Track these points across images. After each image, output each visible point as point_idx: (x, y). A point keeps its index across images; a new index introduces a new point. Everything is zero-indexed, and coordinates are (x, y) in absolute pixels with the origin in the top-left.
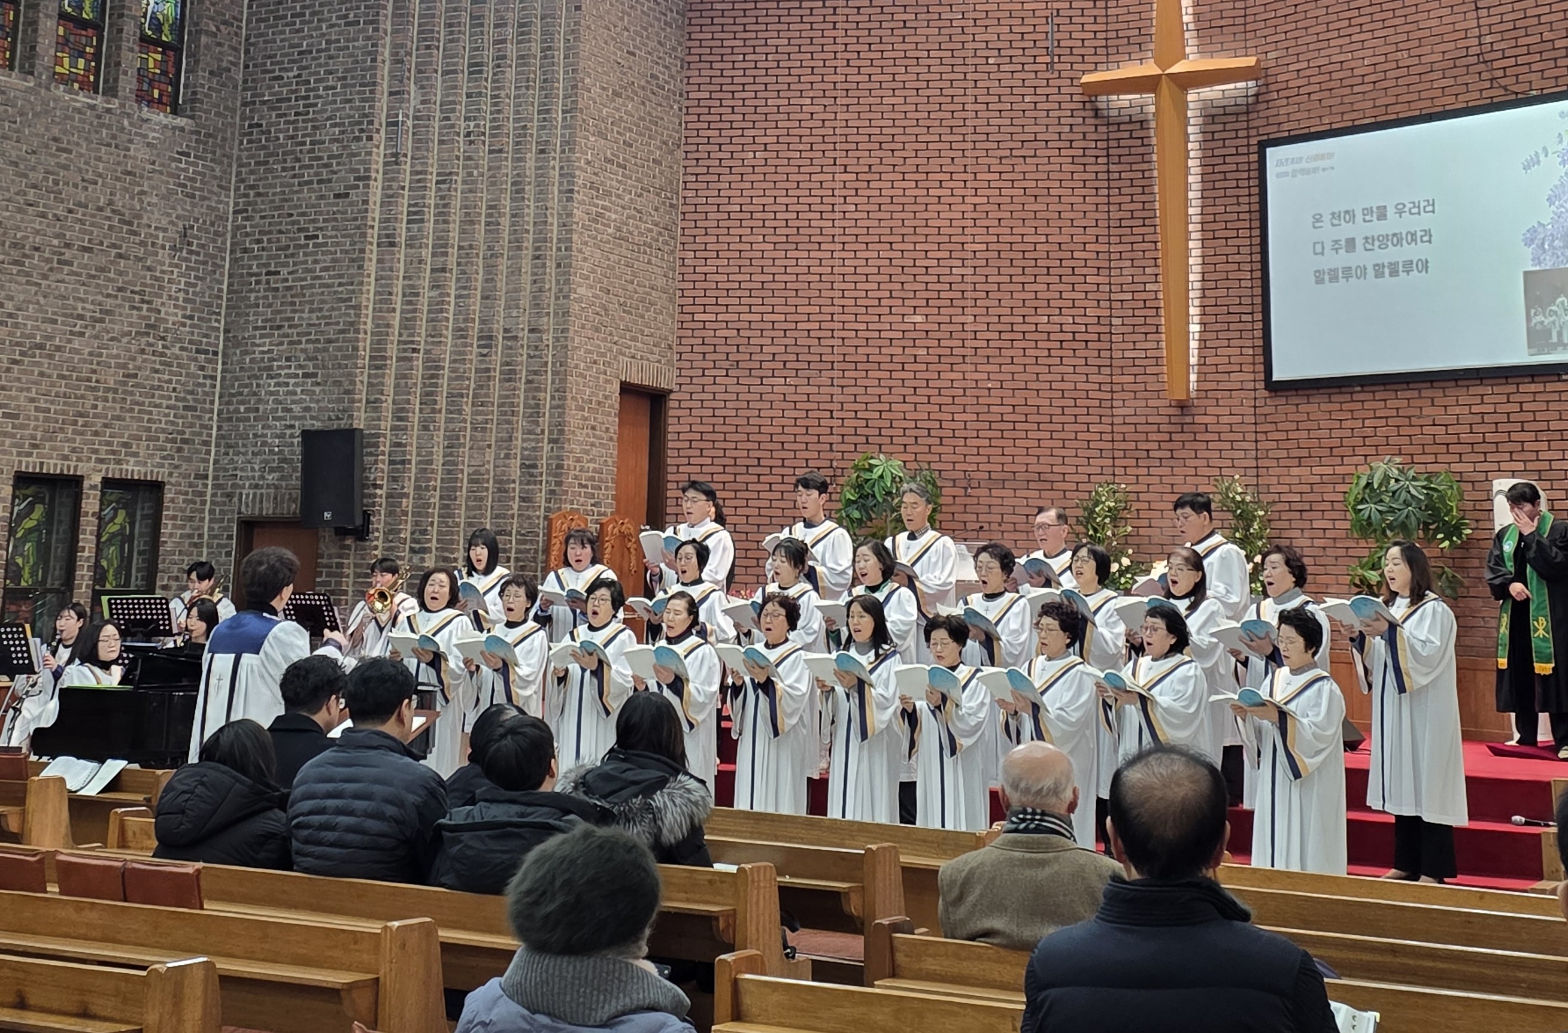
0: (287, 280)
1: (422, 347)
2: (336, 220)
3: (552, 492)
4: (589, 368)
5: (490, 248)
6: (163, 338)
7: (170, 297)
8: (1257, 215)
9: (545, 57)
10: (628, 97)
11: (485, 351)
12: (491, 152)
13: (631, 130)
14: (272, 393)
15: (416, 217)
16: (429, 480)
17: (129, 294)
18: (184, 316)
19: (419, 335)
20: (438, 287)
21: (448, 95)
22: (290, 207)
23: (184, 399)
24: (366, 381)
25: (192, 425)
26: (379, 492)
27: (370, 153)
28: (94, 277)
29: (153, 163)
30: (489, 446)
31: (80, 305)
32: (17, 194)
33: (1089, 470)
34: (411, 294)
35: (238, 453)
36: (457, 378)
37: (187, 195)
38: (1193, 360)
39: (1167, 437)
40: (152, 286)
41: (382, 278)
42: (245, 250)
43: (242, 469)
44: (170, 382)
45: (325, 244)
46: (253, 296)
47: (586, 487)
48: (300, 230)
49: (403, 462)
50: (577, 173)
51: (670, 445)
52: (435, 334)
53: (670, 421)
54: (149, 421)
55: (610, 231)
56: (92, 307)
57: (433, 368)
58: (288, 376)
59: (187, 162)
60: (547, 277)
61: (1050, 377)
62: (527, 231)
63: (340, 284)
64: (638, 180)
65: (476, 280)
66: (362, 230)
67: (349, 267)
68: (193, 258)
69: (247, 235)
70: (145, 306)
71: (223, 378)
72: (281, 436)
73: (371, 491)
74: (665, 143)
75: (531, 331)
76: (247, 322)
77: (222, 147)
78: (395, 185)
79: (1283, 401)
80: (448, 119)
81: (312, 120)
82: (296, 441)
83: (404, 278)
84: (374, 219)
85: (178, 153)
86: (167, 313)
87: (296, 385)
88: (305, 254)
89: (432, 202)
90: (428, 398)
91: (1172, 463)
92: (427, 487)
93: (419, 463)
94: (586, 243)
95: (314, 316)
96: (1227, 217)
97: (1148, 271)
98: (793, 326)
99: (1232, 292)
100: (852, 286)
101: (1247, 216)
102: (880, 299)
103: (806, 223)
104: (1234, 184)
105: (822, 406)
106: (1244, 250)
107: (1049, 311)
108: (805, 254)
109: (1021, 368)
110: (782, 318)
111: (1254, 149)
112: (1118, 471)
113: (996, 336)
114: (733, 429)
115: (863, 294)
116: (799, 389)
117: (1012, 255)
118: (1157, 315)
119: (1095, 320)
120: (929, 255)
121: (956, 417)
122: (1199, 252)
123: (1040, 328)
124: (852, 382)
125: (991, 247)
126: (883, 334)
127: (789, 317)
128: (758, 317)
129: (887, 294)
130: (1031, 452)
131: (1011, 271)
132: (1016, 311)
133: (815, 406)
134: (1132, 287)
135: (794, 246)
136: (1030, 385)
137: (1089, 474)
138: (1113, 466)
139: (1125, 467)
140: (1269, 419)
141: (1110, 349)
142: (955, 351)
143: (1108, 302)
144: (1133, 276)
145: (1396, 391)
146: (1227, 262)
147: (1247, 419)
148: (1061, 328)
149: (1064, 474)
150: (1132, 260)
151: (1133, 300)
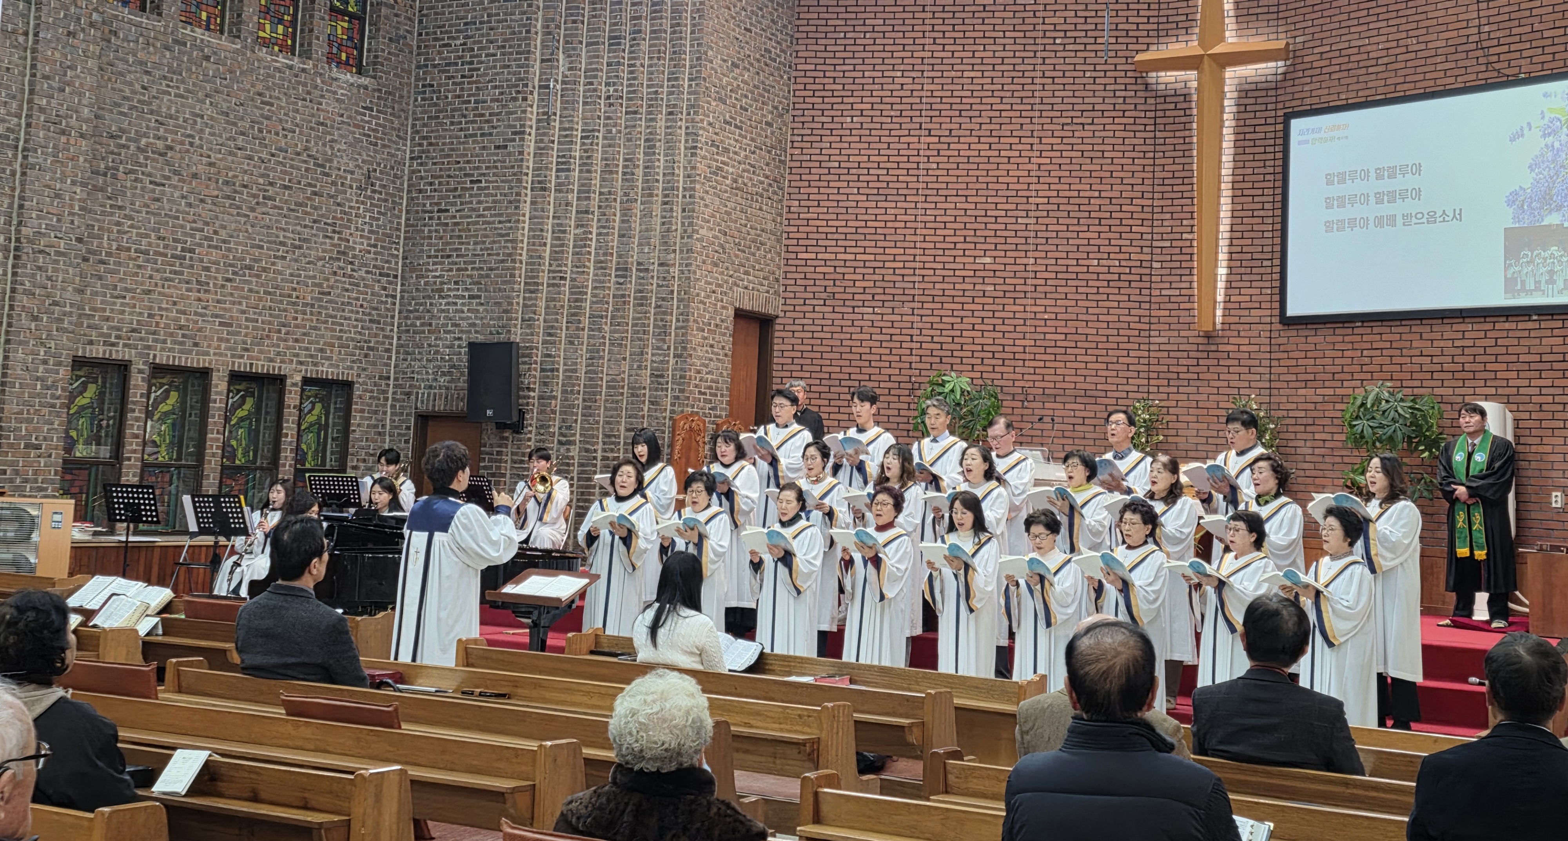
0: (455, 217)
1: (568, 276)
2: (496, 168)
3: (677, 398)
4: (708, 297)
5: (626, 194)
6: (351, 263)
7: (357, 229)
8: (1280, 177)
9: (674, 32)
10: (745, 68)
11: (622, 280)
12: (627, 113)
13: (746, 97)
14: (443, 311)
15: (564, 167)
16: (574, 385)
17: (322, 225)
18: (369, 245)
19: (566, 265)
20: (582, 226)
21: (591, 64)
22: (457, 156)
23: (370, 314)
24: (521, 302)
25: (376, 336)
26: (532, 394)
27: (524, 112)
28: (293, 210)
29: (342, 116)
30: (624, 359)
31: (282, 234)
32: (228, 139)
33: (1127, 388)
34: (560, 232)
35: (415, 360)
36: (596, 303)
37: (371, 143)
38: (1220, 298)
39: (1195, 362)
40: (342, 219)
41: (536, 217)
42: (420, 191)
43: (418, 373)
44: (357, 299)
45: (487, 188)
46: (426, 229)
47: (705, 394)
48: (466, 175)
49: (552, 370)
50: (701, 132)
51: (775, 360)
52: (580, 265)
53: (776, 341)
54: (341, 331)
55: (728, 182)
56: (291, 235)
57: (578, 293)
58: (456, 297)
59: (370, 116)
60: (674, 220)
61: (1097, 311)
62: (657, 181)
63: (500, 222)
64: (752, 140)
65: (614, 221)
66: (518, 176)
67: (507, 208)
68: (376, 196)
69: (422, 178)
70: (336, 236)
71: (402, 298)
72: (452, 346)
73: (526, 393)
74: (776, 108)
75: (661, 265)
76: (422, 251)
77: (400, 103)
78: (546, 139)
79: (1294, 333)
80: (591, 84)
81: (476, 82)
82: (463, 350)
83: (554, 217)
84: (528, 168)
85: (363, 108)
86: (355, 243)
87: (463, 304)
88: (471, 196)
89: (578, 154)
90: (574, 317)
91: (1198, 383)
92: (572, 391)
93: (565, 371)
94: (707, 192)
95: (479, 247)
96: (1254, 178)
97: (1185, 222)
98: (881, 264)
99: (1256, 242)
100: (932, 232)
101: (1271, 177)
102: (955, 243)
103: (895, 178)
104: (1262, 150)
105: (904, 331)
106: (1267, 206)
107: (1099, 256)
108: (893, 204)
109: (1073, 303)
110: (872, 257)
111: (1280, 120)
112: (1152, 389)
113: (1053, 275)
114: (829, 349)
115: (942, 239)
116: (885, 318)
117: (1070, 208)
118: (1191, 260)
119: (1138, 263)
120: (999, 206)
121: (1017, 342)
122: (1229, 207)
123: (1091, 269)
124: (930, 312)
125: (1052, 200)
126: (957, 273)
127: (878, 257)
128: (852, 257)
129: (962, 239)
130: (1079, 372)
131: (1068, 221)
132: (1071, 255)
133: (898, 331)
134: (1171, 236)
135: (884, 198)
136: (1080, 317)
137: (1127, 392)
138: (1148, 385)
139: (1158, 386)
140: (1282, 348)
141: (1150, 288)
142: (1018, 288)
143: (1150, 249)
144: (1172, 226)
145: (1391, 326)
146: (1253, 216)
147: (1263, 348)
148: (1109, 270)
149: (1107, 391)
150: (1172, 213)
151: (1171, 247)
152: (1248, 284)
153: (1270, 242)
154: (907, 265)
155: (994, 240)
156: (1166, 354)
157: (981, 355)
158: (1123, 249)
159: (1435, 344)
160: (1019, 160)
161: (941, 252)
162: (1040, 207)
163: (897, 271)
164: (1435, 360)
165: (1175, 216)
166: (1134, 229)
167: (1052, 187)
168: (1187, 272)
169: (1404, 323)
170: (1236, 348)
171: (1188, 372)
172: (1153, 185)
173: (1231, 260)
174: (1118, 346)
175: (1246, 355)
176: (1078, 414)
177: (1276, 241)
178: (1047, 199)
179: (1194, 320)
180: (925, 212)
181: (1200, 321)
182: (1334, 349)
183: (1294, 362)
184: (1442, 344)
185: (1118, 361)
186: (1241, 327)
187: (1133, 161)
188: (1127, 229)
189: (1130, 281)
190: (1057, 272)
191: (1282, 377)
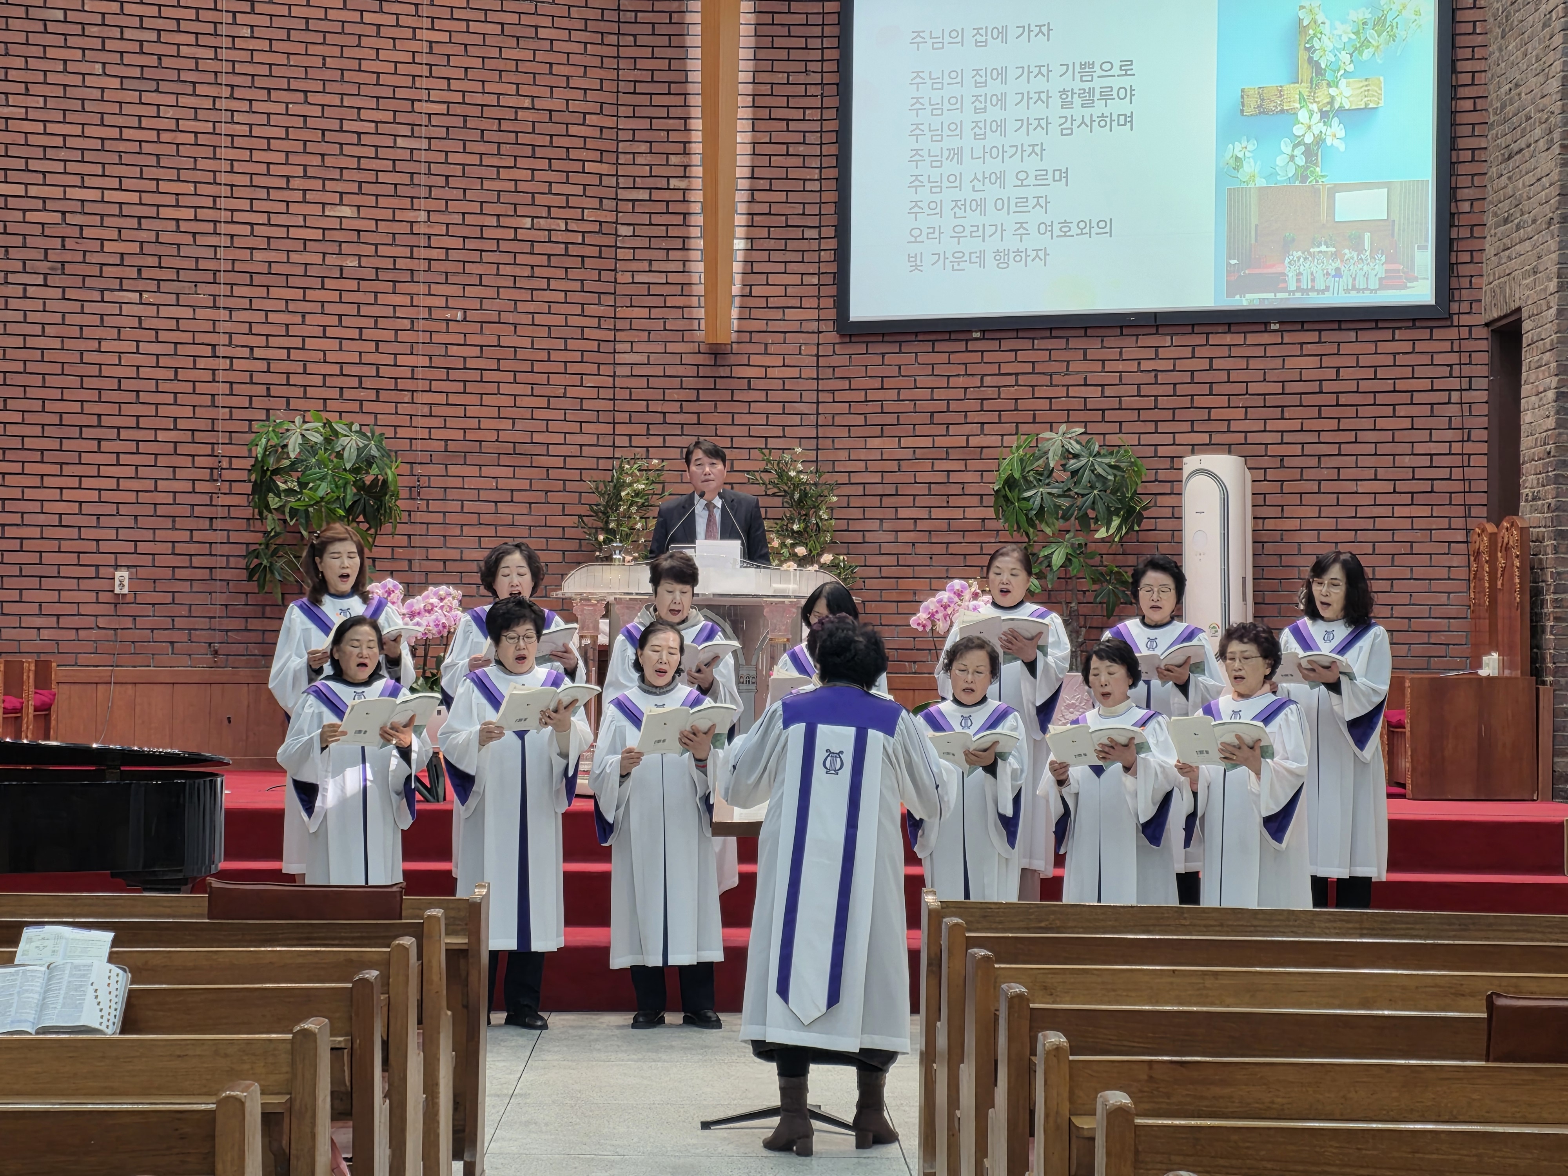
39: (692, 395)
61: (532, 307)
79: (862, 349)
96: (789, 90)
97: (673, 160)
98: (152, 211)
99: (792, 197)
100: (246, 155)
101: (817, 90)
102: (288, 178)
103: (173, 50)
104: (801, 43)
106: (812, 138)
107: (533, 211)
108: (171, 100)
109: (492, 293)
110: (135, 198)
112: (620, 441)
113: (459, 243)
114: (58, 369)
115: (263, 169)
116: (164, 312)
117: (484, 124)
118: (685, 224)
119: (596, 227)
120: (364, 114)
121: (401, 360)
122: (748, 137)
123: (521, 234)
124: (245, 303)
125: (454, 109)
126: (293, 233)
127: (146, 198)
128: (95, 195)
129: (300, 171)
130: (504, 413)
131: (482, 148)
132: (487, 209)
133: (188, 337)
134: (651, 182)
135: (153, 86)
136: (504, 317)
137: (581, 445)
138: (614, 434)
139: (630, 436)
140: (838, 373)
141: (615, 270)
142: (400, 264)
143: (614, 202)
144: (651, 166)
145: (1033, 339)
146: (788, 155)
147: (806, 373)
148: (550, 237)
149: (548, 444)
150: (651, 142)
151: (650, 200)
152: (781, 268)
153: (815, 198)
154: (202, 214)
155: (356, 176)
156: (643, 382)
157: (339, 382)
158: (573, 201)
159: (1109, 366)
160: (396, 33)
161: (263, 194)
162: (434, 121)
163: (184, 226)
164: (1108, 391)
165: (656, 148)
166: (589, 167)
167: (454, 85)
168: (679, 244)
169: (1054, 333)
170: (761, 372)
171: (681, 412)
172: (618, 92)
173: (752, 226)
174: (566, 369)
175: (778, 384)
176: (502, 484)
177: (826, 196)
178: (445, 106)
179: (692, 325)
180: (232, 116)
181: (703, 327)
182: (933, 375)
183: (861, 396)
184: (1120, 366)
185: (565, 393)
186: (769, 338)
187: (585, 48)
188: (578, 166)
189: (583, 257)
190: (464, 238)
191: (838, 420)
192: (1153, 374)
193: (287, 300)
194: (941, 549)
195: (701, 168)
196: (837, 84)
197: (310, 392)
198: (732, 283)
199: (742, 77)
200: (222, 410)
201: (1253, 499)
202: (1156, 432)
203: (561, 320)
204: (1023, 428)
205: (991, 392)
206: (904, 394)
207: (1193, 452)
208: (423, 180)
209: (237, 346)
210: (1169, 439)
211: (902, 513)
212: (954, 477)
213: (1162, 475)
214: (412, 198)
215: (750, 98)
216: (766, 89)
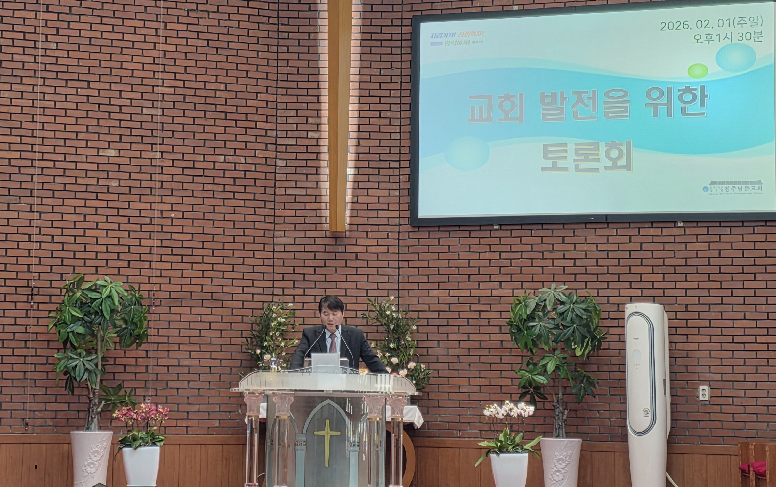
8: (407, 79)
39: (321, 263)
79: (426, 235)
96: (381, 79)
97: (310, 120)
99: (383, 143)
100: (52, 119)
101: (398, 79)
104: (388, 51)
105: (21, 230)
106: (394, 108)
107: (225, 151)
109: (200, 201)
111: (408, 22)
112: (276, 291)
113: (180, 171)
115: (62, 127)
117: (196, 100)
118: (318, 159)
119: (263, 161)
121: (144, 242)
122: (356, 107)
123: (218, 166)
124: (50, 209)
125: (178, 91)
126: (80, 166)
129: (84, 129)
130: (206, 274)
131: (194, 114)
132: (197, 150)
134: (296, 134)
136: (207, 216)
137: (253, 294)
138: (273, 287)
139: (283, 288)
140: (411, 249)
141: (275, 187)
142: (144, 184)
143: (274, 146)
144: (297, 124)
145: (531, 230)
146: (380, 117)
147: (391, 250)
148: (235, 167)
149: (233, 294)
150: (297, 110)
151: (296, 145)
152: (376, 185)
153: (397, 143)
154: (24, 155)
155: (118, 131)
157: (105, 256)
158: (249, 146)
159: (578, 247)
160: (144, 46)
161: (61, 142)
162: (166, 98)
163: (13, 162)
164: (578, 263)
165: (300, 113)
166: (259, 125)
167: (178, 76)
169: (545, 227)
170: (363, 249)
171: (315, 274)
172: (277, 80)
173: (359, 160)
174: (244, 247)
175: (374, 257)
176: (204, 318)
177: (404, 143)
178: (173, 89)
179: (321, 220)
180: (44, 96)
181: (328, 221)
182: (470, 252)
183: (425, 264)
184: (585, 247)
185: (243, 262)
186: (369, 228)
187: (258, 55)
188: (253, 125)
189: (255, 179)
190: (183, 168)
191: (412, 279)
192: (606, 252)
193: (75, 207)
194: (476, 359)
195: (327, 126)
196: (410, 75)
197: (88, 262)
198: (345, 195)
199: (352, 71)
200: (34, 274)
201: (669, 331)
202: (608, 288)
203: (241, 218)
204: (526, 285)
205: (507, 263)
206: (452, 263)
207: (631, 301)
208: (159, 133)
209: (44, 235)
210: (616, 292)
211: (451, 337)
212: (483, 315)
213: (612, 315)
214: (152, 144)
215: (358, 84)
216: (367, 78)
